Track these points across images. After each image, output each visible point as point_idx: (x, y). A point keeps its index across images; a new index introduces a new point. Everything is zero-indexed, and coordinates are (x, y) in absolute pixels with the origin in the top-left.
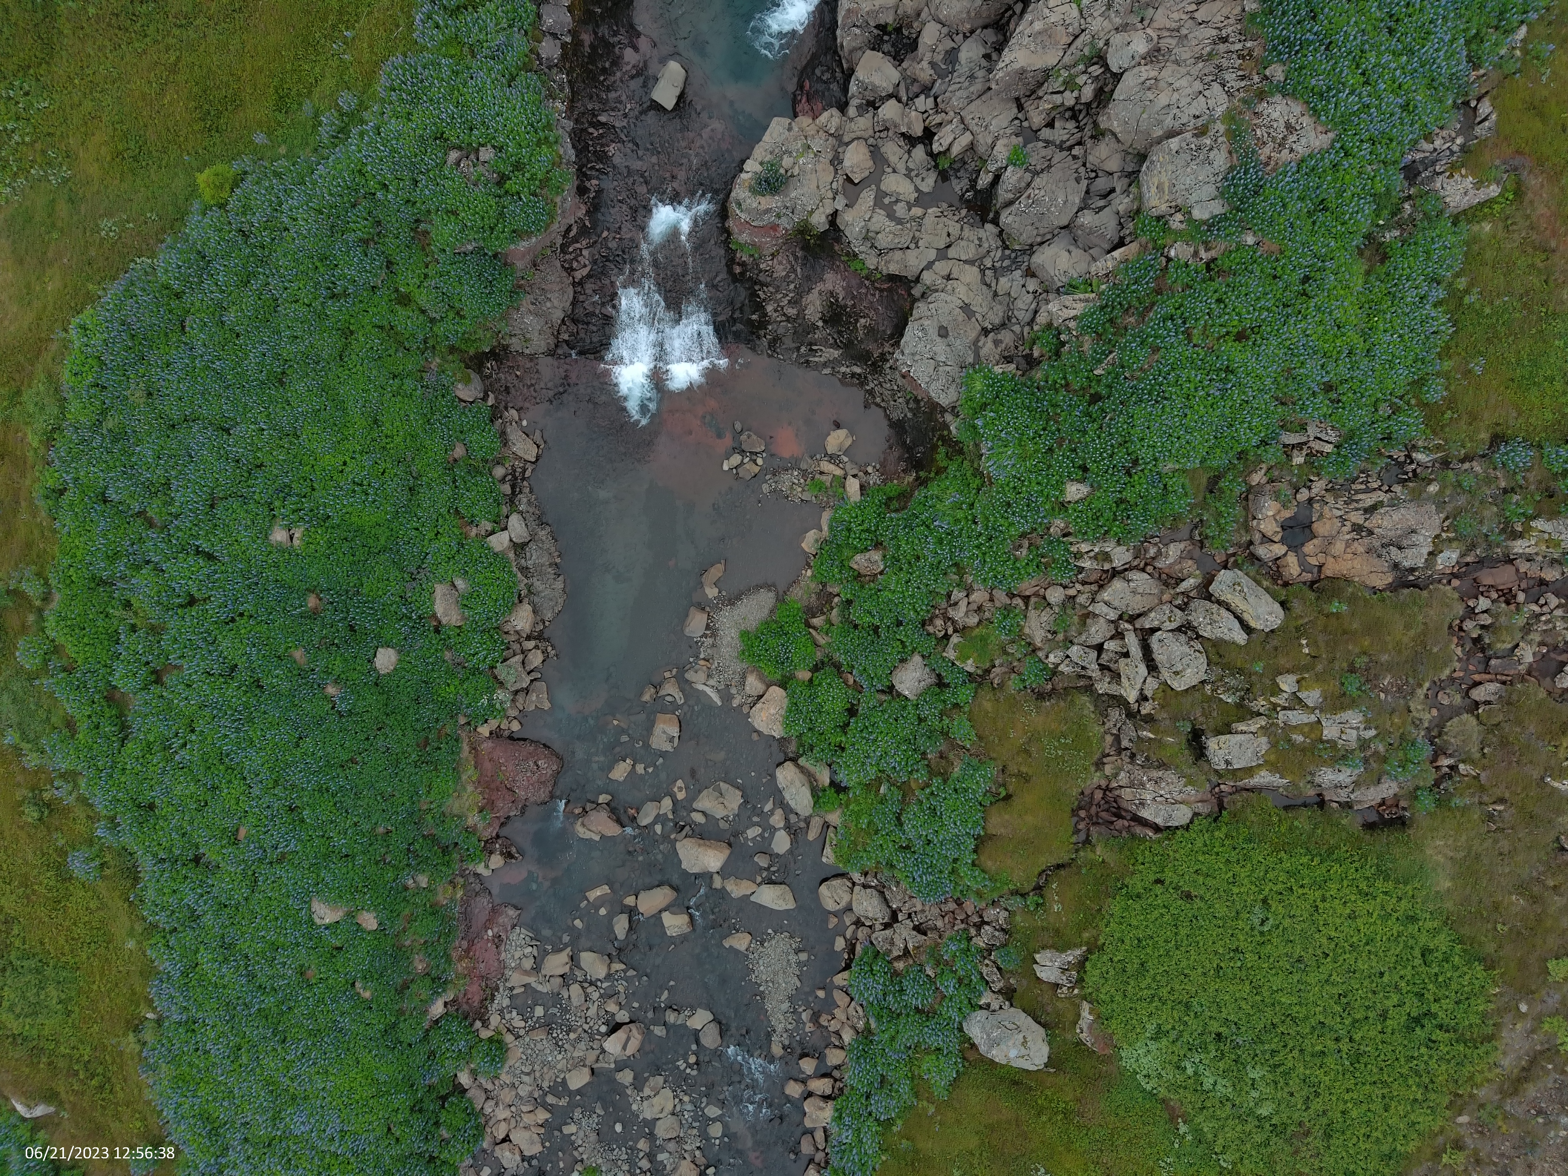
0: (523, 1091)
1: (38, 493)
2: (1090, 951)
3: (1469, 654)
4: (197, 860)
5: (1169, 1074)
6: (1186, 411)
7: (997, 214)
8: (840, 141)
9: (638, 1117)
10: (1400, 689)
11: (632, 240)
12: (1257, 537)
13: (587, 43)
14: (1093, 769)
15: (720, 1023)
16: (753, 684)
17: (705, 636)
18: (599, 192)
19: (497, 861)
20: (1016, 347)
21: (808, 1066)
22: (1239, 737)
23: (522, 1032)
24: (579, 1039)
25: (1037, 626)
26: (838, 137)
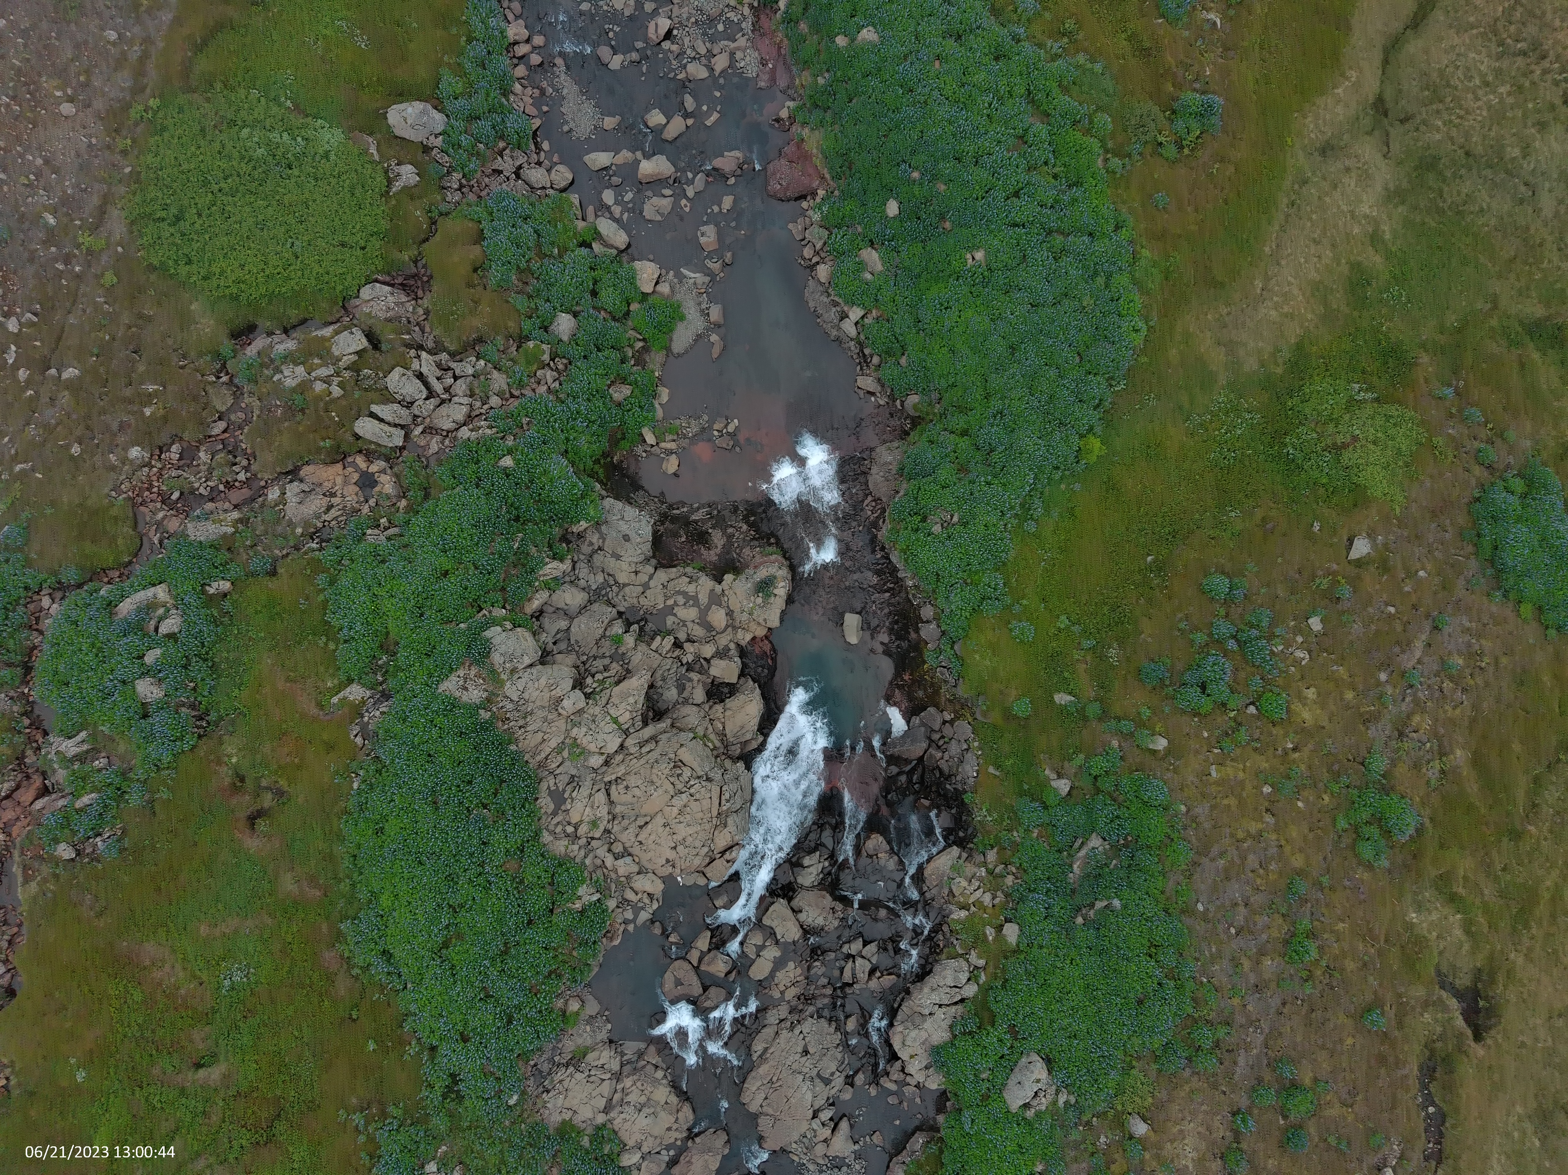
1: (1131, 222)
2: (388, 192)
3: (236, 447)
4: (960, 37)
5: (310, 133)
8: (732, 625)
10: (270, 411)
12: (389, 471)
13: (912, 633)
14: (430, 307)
16: (664, 288)
18: (873, 551)
19: (784, 114)
20: (578, 545)
21: (536, 59)
22: (351, 350)
23: (726, 10)
24: (688, 19)
25: (499, 381)
26: (735, 628)
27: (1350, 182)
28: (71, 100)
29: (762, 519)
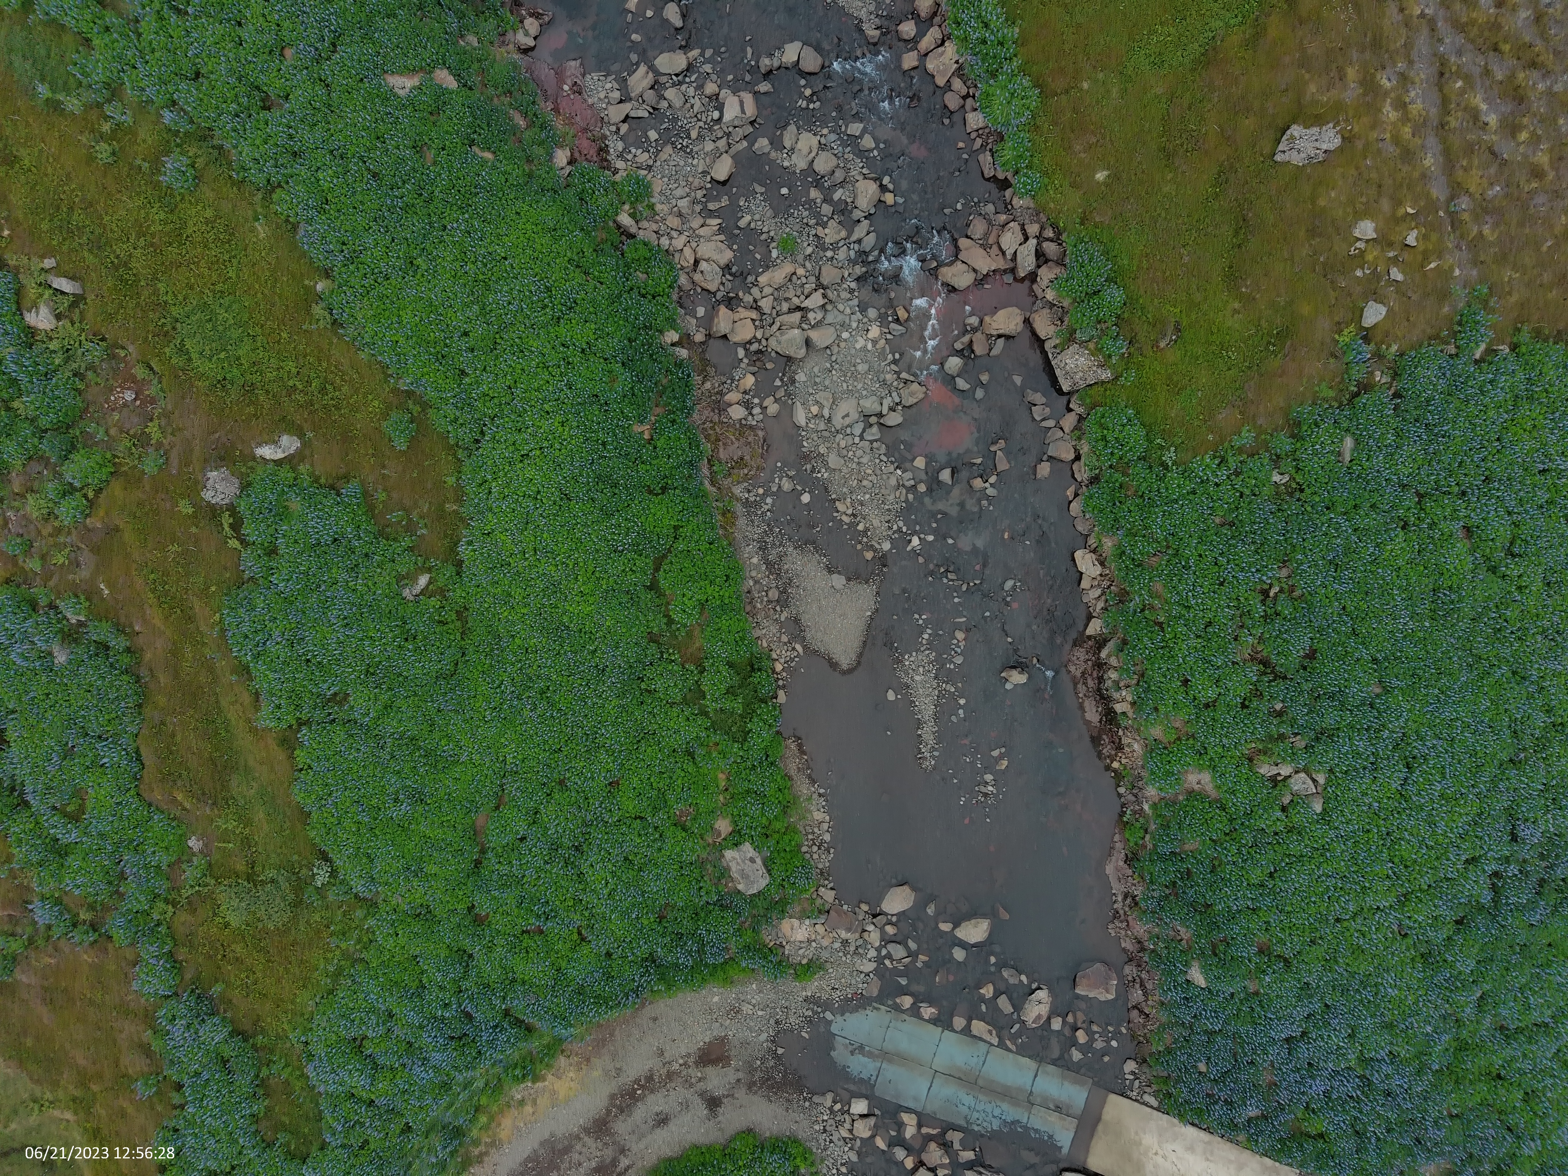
9: (794, 173)
19: (531, 25)
21: (908, 28)
23: (651, 162)
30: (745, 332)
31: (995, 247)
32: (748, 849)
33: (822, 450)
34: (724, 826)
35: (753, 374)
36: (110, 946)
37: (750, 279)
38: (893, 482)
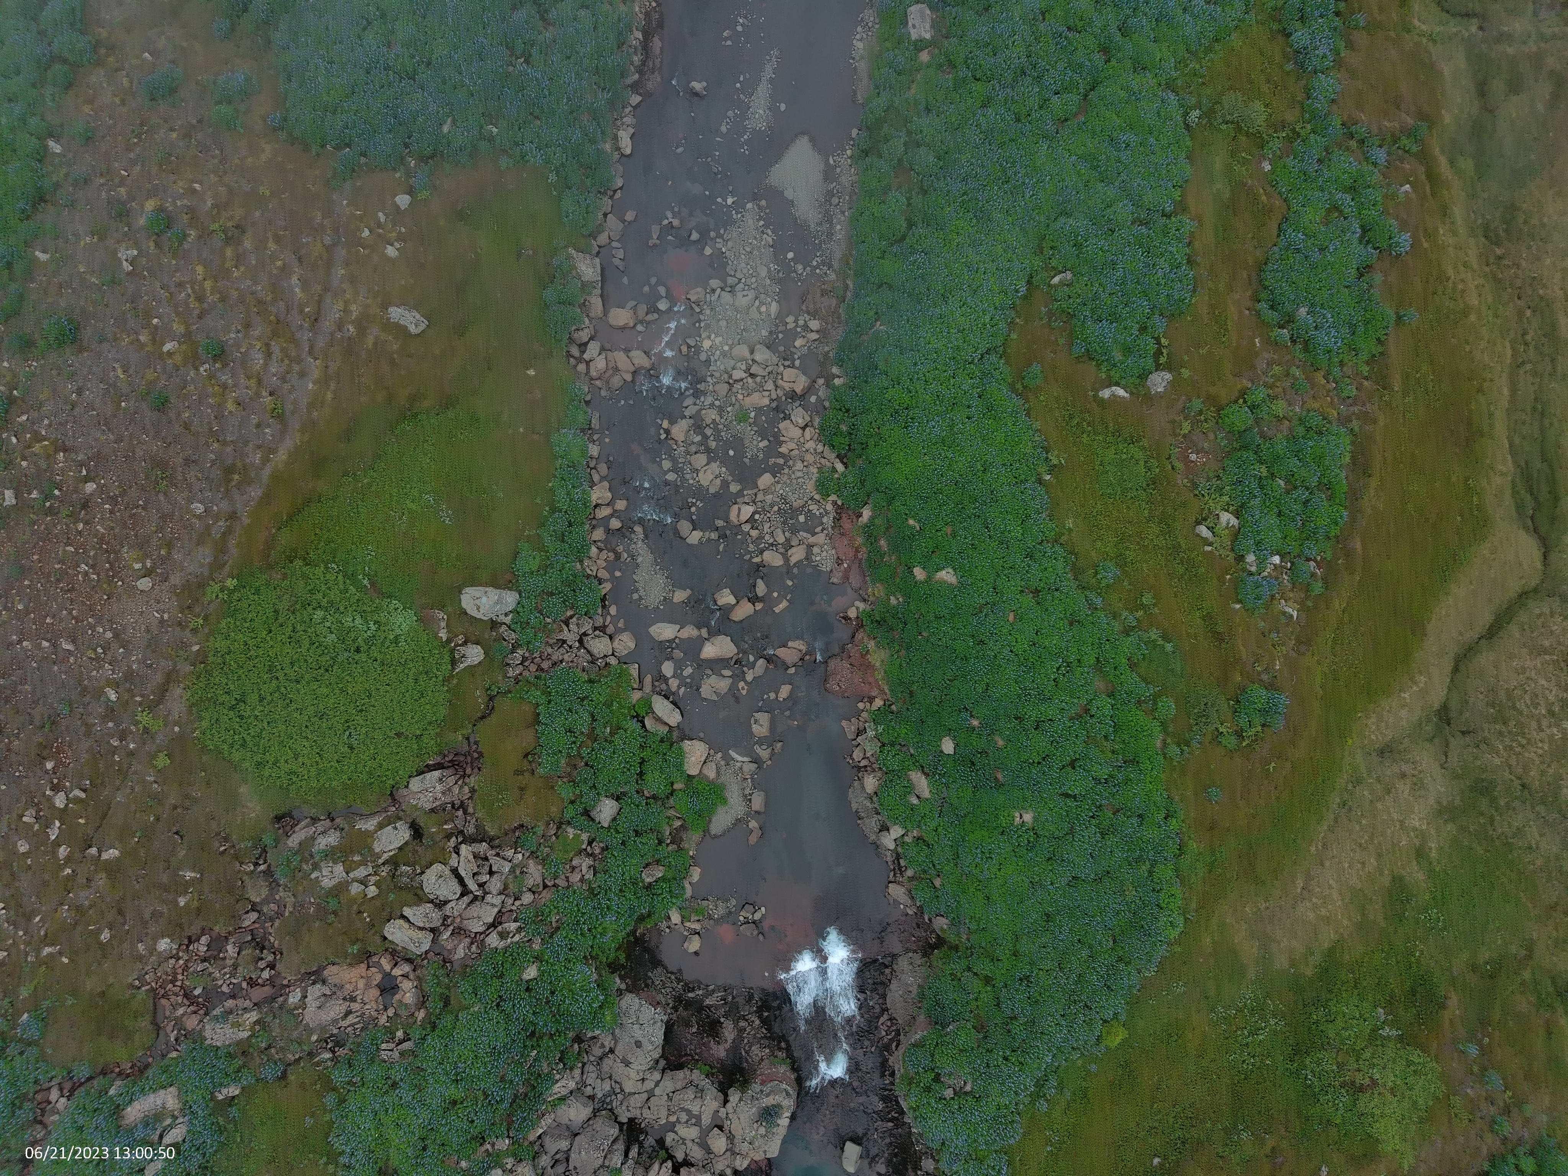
0: (799, 465)
2: (451, 673)
3: (264, 938)
6: (475, 1049)
7: (621, 1130)
8: (732, 1152)
9: (721, 462)
10: (302, 906)
11: (855, 1049)
12: (411, 976)
14: (476, 787)
15: (681, 538)
17: (750, 795)
19: (852, 613)
20: (589, 1046)
21: (615, 524)
22: (392, 846)
23: (810, 502)
25: (535, 873)
26: (734, 1154)
27: (1403, 788)
28: (148, 573)
29: (776, 1018)
30: (789, 374)
31: (610, 366)
32: (914, 35)
33: (768, 281)
34: (924, 57)
35: (795, 347)
36: (1345, 119)
37: (774, 405)
38: (730, 244)
